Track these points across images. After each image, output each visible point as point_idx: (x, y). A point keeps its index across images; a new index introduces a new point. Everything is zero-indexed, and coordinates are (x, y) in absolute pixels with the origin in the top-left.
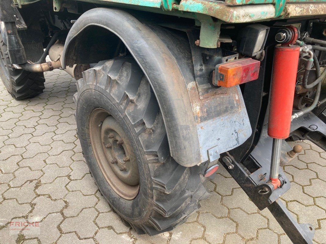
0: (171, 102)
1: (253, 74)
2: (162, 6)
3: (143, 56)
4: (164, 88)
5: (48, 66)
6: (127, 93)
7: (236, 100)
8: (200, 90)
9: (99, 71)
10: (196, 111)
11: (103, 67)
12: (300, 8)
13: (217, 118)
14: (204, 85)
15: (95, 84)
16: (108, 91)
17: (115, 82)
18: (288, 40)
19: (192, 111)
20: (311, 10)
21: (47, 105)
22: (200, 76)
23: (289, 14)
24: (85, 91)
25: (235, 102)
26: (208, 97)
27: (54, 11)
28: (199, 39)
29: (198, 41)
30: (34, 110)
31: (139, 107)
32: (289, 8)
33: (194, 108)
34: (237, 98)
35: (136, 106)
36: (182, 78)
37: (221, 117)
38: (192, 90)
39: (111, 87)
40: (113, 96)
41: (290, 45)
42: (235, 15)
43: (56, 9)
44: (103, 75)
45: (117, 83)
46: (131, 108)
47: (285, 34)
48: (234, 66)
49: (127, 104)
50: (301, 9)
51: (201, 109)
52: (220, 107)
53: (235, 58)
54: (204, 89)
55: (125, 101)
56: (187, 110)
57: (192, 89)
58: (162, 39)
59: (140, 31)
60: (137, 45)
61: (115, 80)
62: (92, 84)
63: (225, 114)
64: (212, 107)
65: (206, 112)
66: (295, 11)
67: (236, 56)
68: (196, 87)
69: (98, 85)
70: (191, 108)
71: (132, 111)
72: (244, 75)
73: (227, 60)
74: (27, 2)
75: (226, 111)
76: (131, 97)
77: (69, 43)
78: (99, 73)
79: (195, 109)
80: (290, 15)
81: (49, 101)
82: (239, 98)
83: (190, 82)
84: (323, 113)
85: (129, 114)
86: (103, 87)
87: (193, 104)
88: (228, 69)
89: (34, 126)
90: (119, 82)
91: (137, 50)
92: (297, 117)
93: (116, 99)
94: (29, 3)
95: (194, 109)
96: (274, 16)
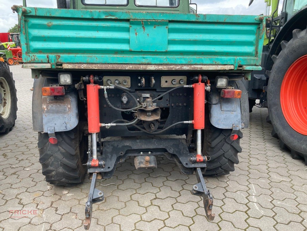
1: (58, 93)
23: (63, 68)
25: (68, 109)
26: (52, 103)
32: (64, 65)
38: (44, 98)
47: (84, 78)
51: (47, 107)
54: (51, 99)
65: (49, 109)
66: (67, 66)
72: (52, 92)
87: (42, 104)
95: (43, 106)
96: (50, 67)
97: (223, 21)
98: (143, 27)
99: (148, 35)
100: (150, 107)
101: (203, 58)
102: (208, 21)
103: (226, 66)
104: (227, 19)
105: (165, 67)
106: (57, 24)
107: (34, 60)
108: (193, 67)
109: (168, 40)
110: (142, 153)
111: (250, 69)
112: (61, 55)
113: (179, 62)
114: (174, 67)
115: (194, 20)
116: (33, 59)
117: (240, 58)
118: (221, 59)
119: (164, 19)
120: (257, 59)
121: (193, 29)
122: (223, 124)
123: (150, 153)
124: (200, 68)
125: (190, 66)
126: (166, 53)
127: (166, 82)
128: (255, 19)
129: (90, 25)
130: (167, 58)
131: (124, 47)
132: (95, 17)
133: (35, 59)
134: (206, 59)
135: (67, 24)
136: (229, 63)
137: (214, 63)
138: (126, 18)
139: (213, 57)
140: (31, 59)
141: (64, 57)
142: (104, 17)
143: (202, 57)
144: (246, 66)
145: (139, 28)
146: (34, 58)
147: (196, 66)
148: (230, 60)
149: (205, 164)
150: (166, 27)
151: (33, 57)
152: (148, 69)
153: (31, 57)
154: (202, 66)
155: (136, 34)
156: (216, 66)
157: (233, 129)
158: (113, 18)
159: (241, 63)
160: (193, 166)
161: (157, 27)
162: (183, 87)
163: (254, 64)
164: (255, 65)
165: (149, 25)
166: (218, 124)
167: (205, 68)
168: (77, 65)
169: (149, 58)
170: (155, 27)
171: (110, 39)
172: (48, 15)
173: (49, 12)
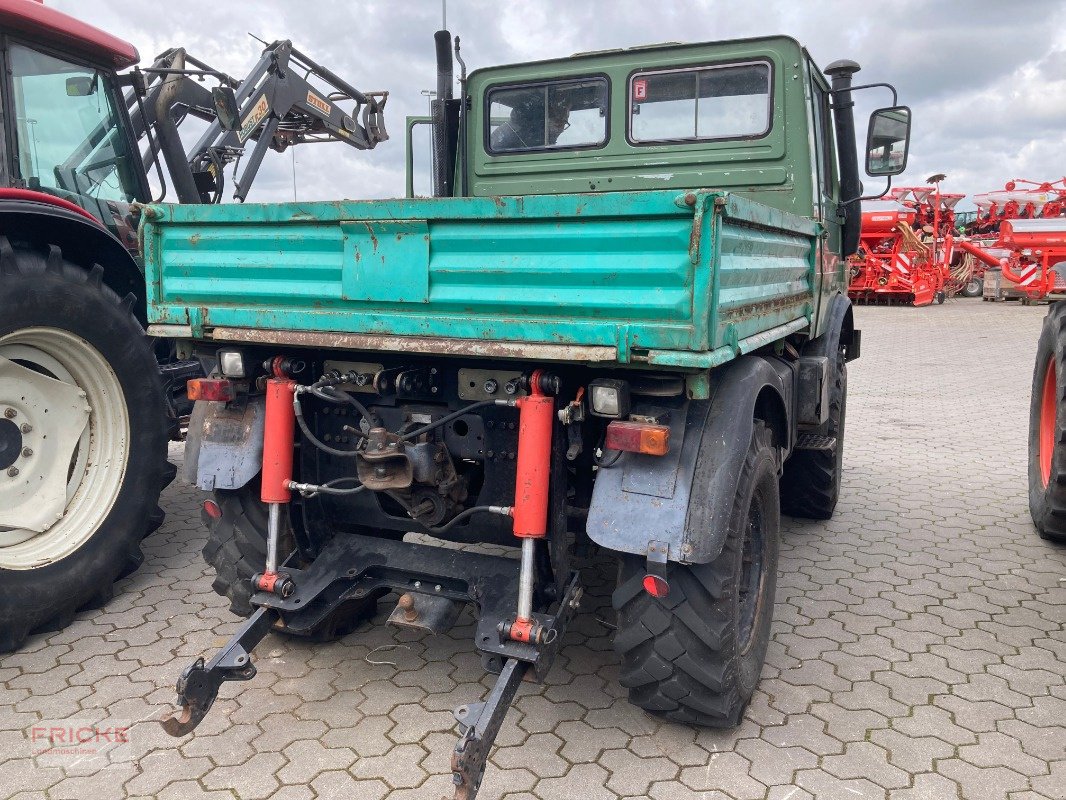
7: (246, 432)
13: (222, 444)
20: (248, 336)
26: (222, 418)
33: (205, 423)
34: (248, 430)
37: (226, 444)
50: (231, 334)
52: (229, 434)
63: (231, 444)
64: (222, 429)
65: (214, 432)
66: (220, 335)
75: (233, 439)
87: (205, 418)
96: (190, 335)
97: (574, 214)
98: (373, 238)
99: (383, 258)
100: (375, 452)
101: (522, 325)
102: (531, 216)
103: (594, 349)
104: (587, 207)
105: (425, 344)
107: (165, 317)
108: (496, 347)
109: (430, 273)
110: (417, 584)
111: (669, 364)
112: (209, 308)
113: (458, 331)
114: (447, 346)
115: (492, 215)
116: (163, 316)
117: (633, 324)
118: (575, 328)
119: (417, 217)
120: (691, 332)
121: (492, 240)
122: (619, 535)
123: (438, 588)
124: (517, 353)
125: (489, 346)
126: (428, 306)
127: (472, 384)
128: (676, 203)
129: (265, 238)
130: (427, 320)
131: (333, 290)
132: (274, 219)
133: (167, 316)
134: (533, 328)
136: (600, 339)
137: (557, 340)
138: (332, 218)
139: (550, 320)
140: (160, 316)
141: (217, 313)
142: (289, 217)
143: (521, 320)
144: (657, 352)
145: (363, 241)
147: (505, 346)
148: (603, 330)
149: (537, 654)
150: (426, 238)
151: (163, 312)
152: (383, 348)
153: (159, 310)
154: (522, 347)
155: (358, 257)
156: (564, 348)
157: (649, 559)
158: (308, 218)
159: (642, 342)
160: (502, 649)
161: (404, 237)
162: (494, 404)
163: (683, 346)
164: (689, 350)
165: (384, 233)
166: (601, 533)
167: (531, 352)
168: (239, 332)
169: (389, 320)
170: (399, 238)
171: (302, 270)
172: (191, 220)
173: (192, 212)
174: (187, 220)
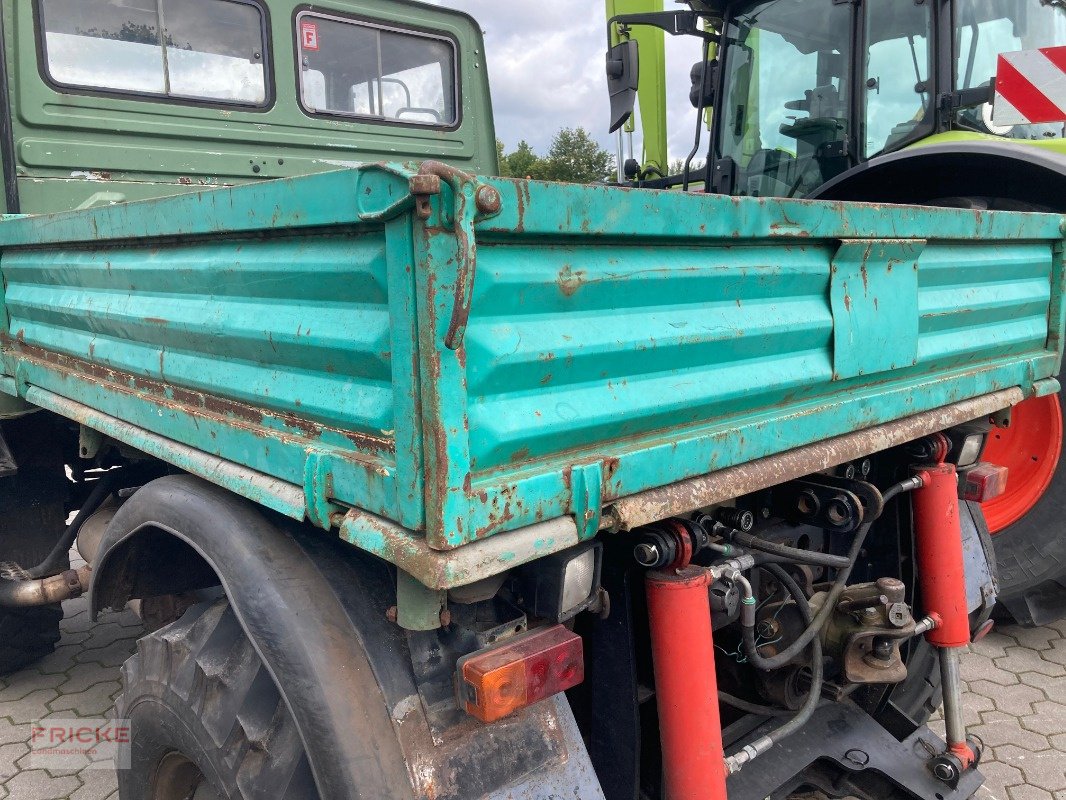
0: (343, 766)
1: (566, 674)
2: (306, 518)
3: (268, 633)
4: (322, 725)
5: (66, 584)
6: (242, 723)
7: (550, 731)
8: (433, 718)
9: (177, 644)
10: (422, 784)
11: (193, 630)
12: (660, 500)
13: (492, 794)
14: (446, 701)
15: (165, 683)
16: (195, 709)
17: (215, 684)
18: (667, 561)
19: (411, 784)
20: (696, 497)
21: (60, 694)
22: (432, 678)
23: (625, 524)
24: (139, 698)
25: (547, 739)
26: (460, 736)
27: (81, 456)
28: (394, 603)
29: (393, 609)
30: (14, 717)
31: (276, 763)
32: (623, 509)
33: (417, 776)
34: (552, 725)
35: (268, 759)
36: (377, 691)
37: (504, 788)
38: (408, 720)
39: (205, 699)
40: (207, 727)
41: (678, 571)
42: (451, 572)
43: (85, 451)
44: (187, 657)
45: (222, 686)
46: (252, 768)
47: (654, 548)
48: (502, 663)
49: (242, 756)
50: (664, 504)
51: (439, 775)
52: (501, 760)
53: (518, 629)
54: (447, 713)
55: (239, 745)
56: (393, 783)
57: (410, 717)
58: (328, 579)
59: (270, 560)
60: (255, 602)
61: (215, 678)
62: (159, 683)
63: (518, 780)
64: (475, 761)
65: (454, 781)
66: (642, 514)
67: (518, 624)
68: (420, 711)
69: (172, 686)
70: (405, 775)
71: (256, 778)
72: (537, 680)
73: (492, 639)
74: (18, 410)
75: (520, 767)
76: (253, 733)
77: (108, 554)
78: (178, 652)
79: (418, 780)
80: (629, 528)
81: (69, 678)
82: (558, 726)
83: (401, 700)
84: (890, 701)
85: (248, 788)
86: (184, 695)
87: (411, 765)
88: (484, 673)
89: (5, 779)
90: (227, 681)
91: (256, 615)
92: (752, 757)
93: (214, 736)
94: (25, 412)
95: (413, 777)
98: (863, 270)
99: (876, 301)
102: (995, 237)
105: (907, 428)
106: (606, 277)
107: (508, 516)
108: (956, 412)
109: (919, 319)
112: (620, 454)
113: (933, 399)
114: (924, 424)
115: (971, 234)
116: (500, 514)
118: (1005, 371)
119: (918, 235)
121: (963, 268)
124: (971, 414)
125: (951, 412)
129: (723, 273)
131: (811, 366)
132: (745, 232)
133: (513, 509)
135: (642, 276)
136: (1015, 379)
137: (992, 389)
138: (830, 233)
140: (492, 517)
142: (766, 229)
145: (853, 274)
146: (508, 505)
147: (961, 408)
148: (1018, 369)
150: (914, 267)
151: (502, 501)
153: (490, 501)
155: (847, 303)
158: (795, 232)
161: (895, 266)
165: (877, 260)
167: (978, 409)
169: (878, 402)
170: (889, 269)
172: (575, 228)
173: (579, 207)
174: (565, 230)
